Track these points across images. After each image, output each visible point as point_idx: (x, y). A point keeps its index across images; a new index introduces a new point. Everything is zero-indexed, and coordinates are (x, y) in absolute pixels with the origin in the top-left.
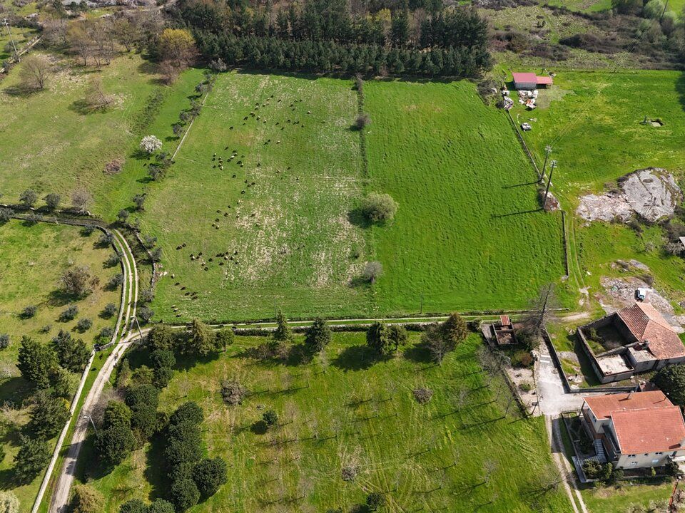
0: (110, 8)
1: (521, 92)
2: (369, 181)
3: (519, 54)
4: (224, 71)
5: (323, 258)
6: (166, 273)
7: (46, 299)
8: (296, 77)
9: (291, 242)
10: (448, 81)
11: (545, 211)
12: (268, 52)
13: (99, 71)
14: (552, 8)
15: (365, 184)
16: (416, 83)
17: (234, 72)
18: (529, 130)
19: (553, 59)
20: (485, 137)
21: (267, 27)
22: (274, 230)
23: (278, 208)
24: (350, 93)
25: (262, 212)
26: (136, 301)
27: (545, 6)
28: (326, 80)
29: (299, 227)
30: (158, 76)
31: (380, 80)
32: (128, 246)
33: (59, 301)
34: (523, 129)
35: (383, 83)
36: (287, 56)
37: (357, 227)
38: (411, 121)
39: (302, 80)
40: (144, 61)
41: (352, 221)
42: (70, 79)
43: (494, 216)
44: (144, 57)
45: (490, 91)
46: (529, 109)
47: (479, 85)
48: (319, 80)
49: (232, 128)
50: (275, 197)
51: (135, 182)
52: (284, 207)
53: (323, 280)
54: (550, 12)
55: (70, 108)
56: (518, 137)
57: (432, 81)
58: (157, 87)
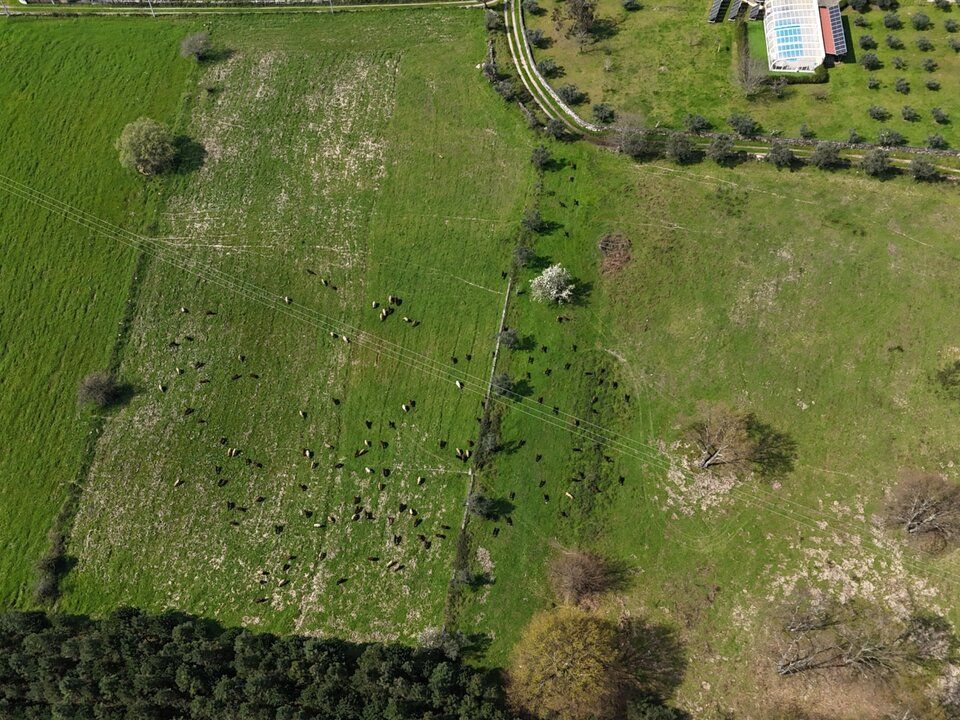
5: (260, 89)
6: (478, 67)
9: (302, 115)
15: (154, 229)
22: (326, 134)
23: (316, 175)
25: (343, 168)
29: (287, 140)
37: (197, 138)
41: (200, 150)
50: (322, 200)
52: (308, 177)
53: (266, 60)
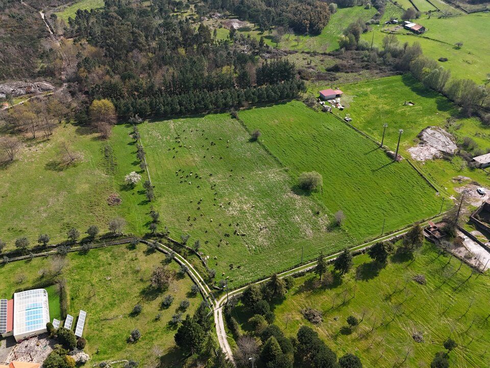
0: (22, 96)
1: (329, 101)
2: (286, 168)
3: (310, 81)
4: (141, 123)
5: (298, 220)
6: (208, 257)
7: (139, 299)
8: (190, 117)
9: (271, 215)
10: (284, 103)
11: (398, 161)
12: (168, 104)
13: (48, 140)
14: (308, 53)
15: (286, 171)
16: (267, 108)
17: (146, 122)
18: (351, 120)
19: (331, 80)
20: (331, 129)
21: (156, 89)
22: (254, 211)
23: (246, 198)
24: (232, 120)
25: (238, 203)
26: (202, 280)
27: (303, 52)
28: (211, 116)
29: (268, 206)
30: (96, 135)
31: (244, 109)
32: (167, 248)
33: (151, 297)
34: (347, 121)
35: (246, 111)
36: (180, 104)
37: (303, 196)
38: (282, 129)
39: (197, 119)
40: (77, 127)
41: (297, 193)
42: (30, 150)
43: (373, 171)
44: (75, 125)
45: (313, 104)
46: (341, 109)
47: (304, 102)
48: (206, 117)
49: (174, 157)
50: (238, 192)
51: (136, 205)
52: (248, 196)
53: (309, 232)
54: (308, 55)
55: (46, 169)
56: (349, 126)
57: (275, 104)
58: (100, 142)
